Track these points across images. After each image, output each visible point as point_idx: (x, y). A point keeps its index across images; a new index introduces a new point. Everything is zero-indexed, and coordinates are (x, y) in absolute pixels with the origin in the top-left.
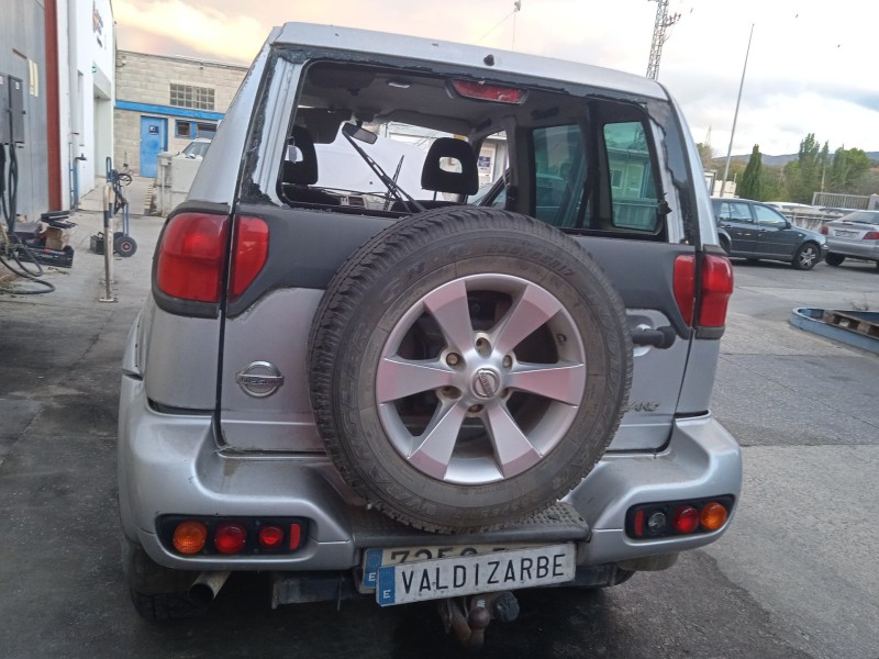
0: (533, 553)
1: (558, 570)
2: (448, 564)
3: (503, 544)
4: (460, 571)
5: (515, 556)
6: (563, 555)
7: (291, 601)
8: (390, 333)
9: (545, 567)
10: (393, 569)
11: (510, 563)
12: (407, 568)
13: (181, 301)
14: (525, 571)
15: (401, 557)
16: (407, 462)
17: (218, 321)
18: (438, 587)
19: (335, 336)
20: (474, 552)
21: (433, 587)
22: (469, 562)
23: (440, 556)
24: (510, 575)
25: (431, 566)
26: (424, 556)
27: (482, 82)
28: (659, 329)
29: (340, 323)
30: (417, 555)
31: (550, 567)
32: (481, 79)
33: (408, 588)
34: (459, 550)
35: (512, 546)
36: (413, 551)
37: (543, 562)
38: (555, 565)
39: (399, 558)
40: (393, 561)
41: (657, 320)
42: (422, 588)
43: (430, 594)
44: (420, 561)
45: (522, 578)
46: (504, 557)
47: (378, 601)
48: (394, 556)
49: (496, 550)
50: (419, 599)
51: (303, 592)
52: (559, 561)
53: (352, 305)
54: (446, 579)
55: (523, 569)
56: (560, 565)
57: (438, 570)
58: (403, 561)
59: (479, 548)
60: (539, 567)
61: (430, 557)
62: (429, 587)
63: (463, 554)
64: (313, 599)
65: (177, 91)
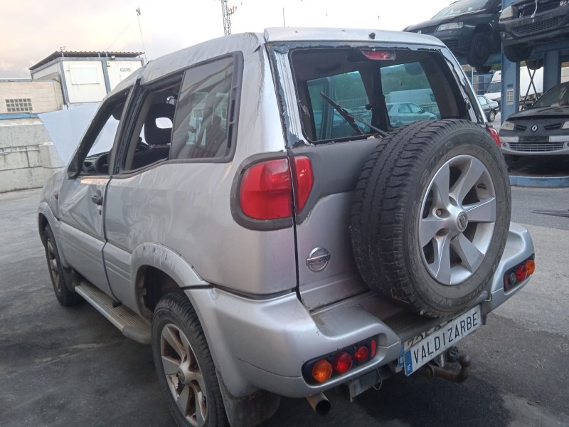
0: (464, 317)
1: (475, 322)
2: (431, 338)
4: (437, 340)
5: (458, 321)
6: (476, 313)
9: (470, 323)
10: (409, 351)
11: (456, 327)
12: (415, 348)
13: (270, 221)
16: (435, 280)
17: (292, 228)
18: (430, 354)
19: (401, 213)
20: (440, 327)
23: (427, 335)
24: (457, 333)
25: (424, 343)
27: (374, 50)
29: (402, 204)
30: (417, 339)
31: (472, 322)
32: (373, 48)
33: (417, 360)
34: (433, 329)
35: (455, 316)
36: (415, 337)
37: (469, 320)
38: (474, 320)
39: (411, 344)
40: (409, 347)
42: (422, 357)
43: (427, 359)
44: (419, 341)
45: (462, 333)
46: (453, 324)
47: (406, 374)
48: (408, 344)
49: (449, 322)
50: (424, 363)
51: (362, 386)
52: (475, 317)
53: (407, 192)
54: (432, 348)
55: (462, 328)
57: (427, 343)
59: (441, 324)
60: (468, 324)
61: (422, 338)
62: (426, 356)
63: (436, 330)
64: (366, 389)
65: (10, 103)
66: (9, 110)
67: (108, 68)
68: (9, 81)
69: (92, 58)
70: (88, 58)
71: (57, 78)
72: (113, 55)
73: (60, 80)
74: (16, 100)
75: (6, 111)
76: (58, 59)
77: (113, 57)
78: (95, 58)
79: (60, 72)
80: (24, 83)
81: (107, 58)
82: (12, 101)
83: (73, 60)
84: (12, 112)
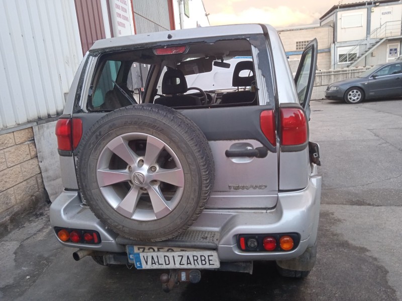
0: (198, 253)
1: (211, 262)
2: (161, 254)
3: (184, 248)
4: (167, 258)
5: (190, 254)
6: (212, 256)
7: (111, 263)
8: (97, 160)
9: (205, 260)
10: (139, 254)
11: (188, 257)
12: (145, 254)
14: (195, 261)
15: (142, 250)
17: (72, 157)
18: (159, 264)
20: (173, 251)
21: (157, 264)
22: (170, 254)
23: (158, 251)
24: (189, 262)
25: (155, 255)
26: (152, 250)
27: (165, 47)
28: (256, 149)
30: (149, 249)
31: (207, 260)
32: (165, 46)
33: (147, 263)
34: (166, 249)
35: (189, 249)
36: (147, 248)
37: (203, 258)
38: (209, 260)
39: (141, 250)
40: (139, 251)
41: (256, 144)
42: (152, 263)
43: (156, 267)
44: (150, 252)
45: (195, 264)
46: (185, 254)
47: (136, 267)
48: (139, 249)
49: (182, 250)
50: (152, 268)
51: (115, 260)
52: (210, 258)
54: (162, 261)
55: (194, 260)
56: (211, 260)
57: (157, 256)
58: (143, 251)
59: (175, 249)
60: (202, 260)
61: (154, 251)
62: (155, 263)
63: (168, 251)
64: (119, 263)
65: (298, 44)
66: (297, 49)
67: (372, 13)
68: (301, 29)
69: (360, 7)
70: (357, 7)
71: (332, 25)
72: (377, 2)
73: (334, 26)
74: (302, 42)
75: (295, 49)
76: (335, 11)
77: (377, 4)
78: (363, 7)
79: (335, 20)
80: (310, 30)
81: (373, 5)
82: (300, 42)
83: (345, 10)
84: (298, 50)
